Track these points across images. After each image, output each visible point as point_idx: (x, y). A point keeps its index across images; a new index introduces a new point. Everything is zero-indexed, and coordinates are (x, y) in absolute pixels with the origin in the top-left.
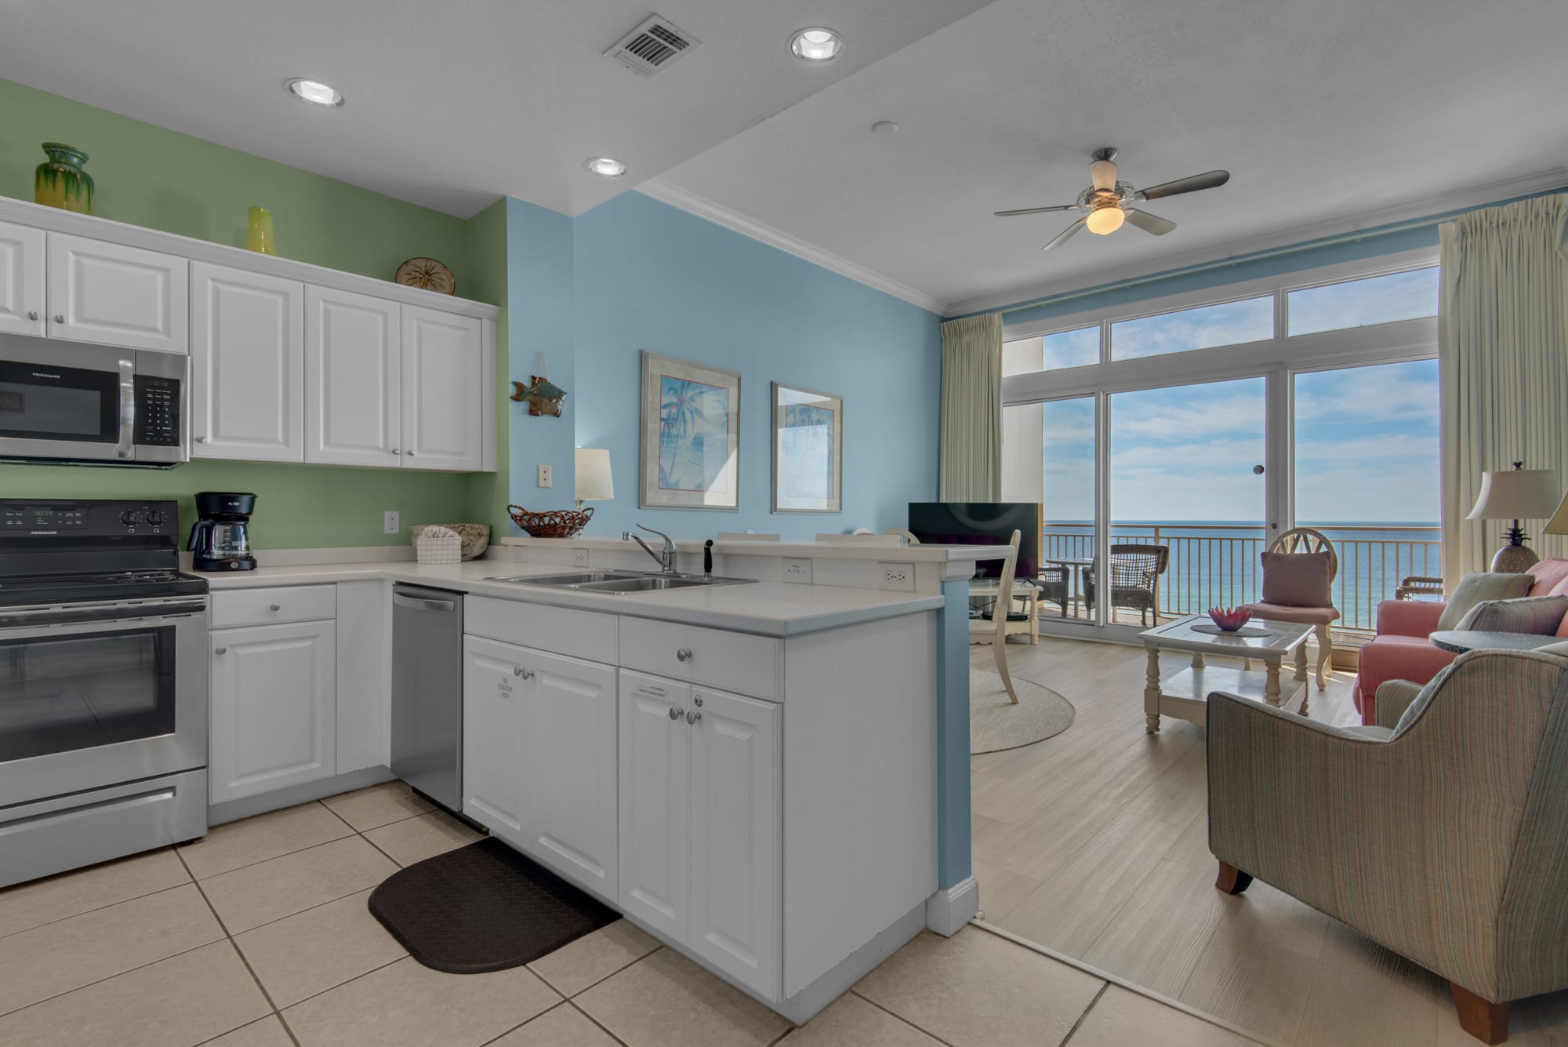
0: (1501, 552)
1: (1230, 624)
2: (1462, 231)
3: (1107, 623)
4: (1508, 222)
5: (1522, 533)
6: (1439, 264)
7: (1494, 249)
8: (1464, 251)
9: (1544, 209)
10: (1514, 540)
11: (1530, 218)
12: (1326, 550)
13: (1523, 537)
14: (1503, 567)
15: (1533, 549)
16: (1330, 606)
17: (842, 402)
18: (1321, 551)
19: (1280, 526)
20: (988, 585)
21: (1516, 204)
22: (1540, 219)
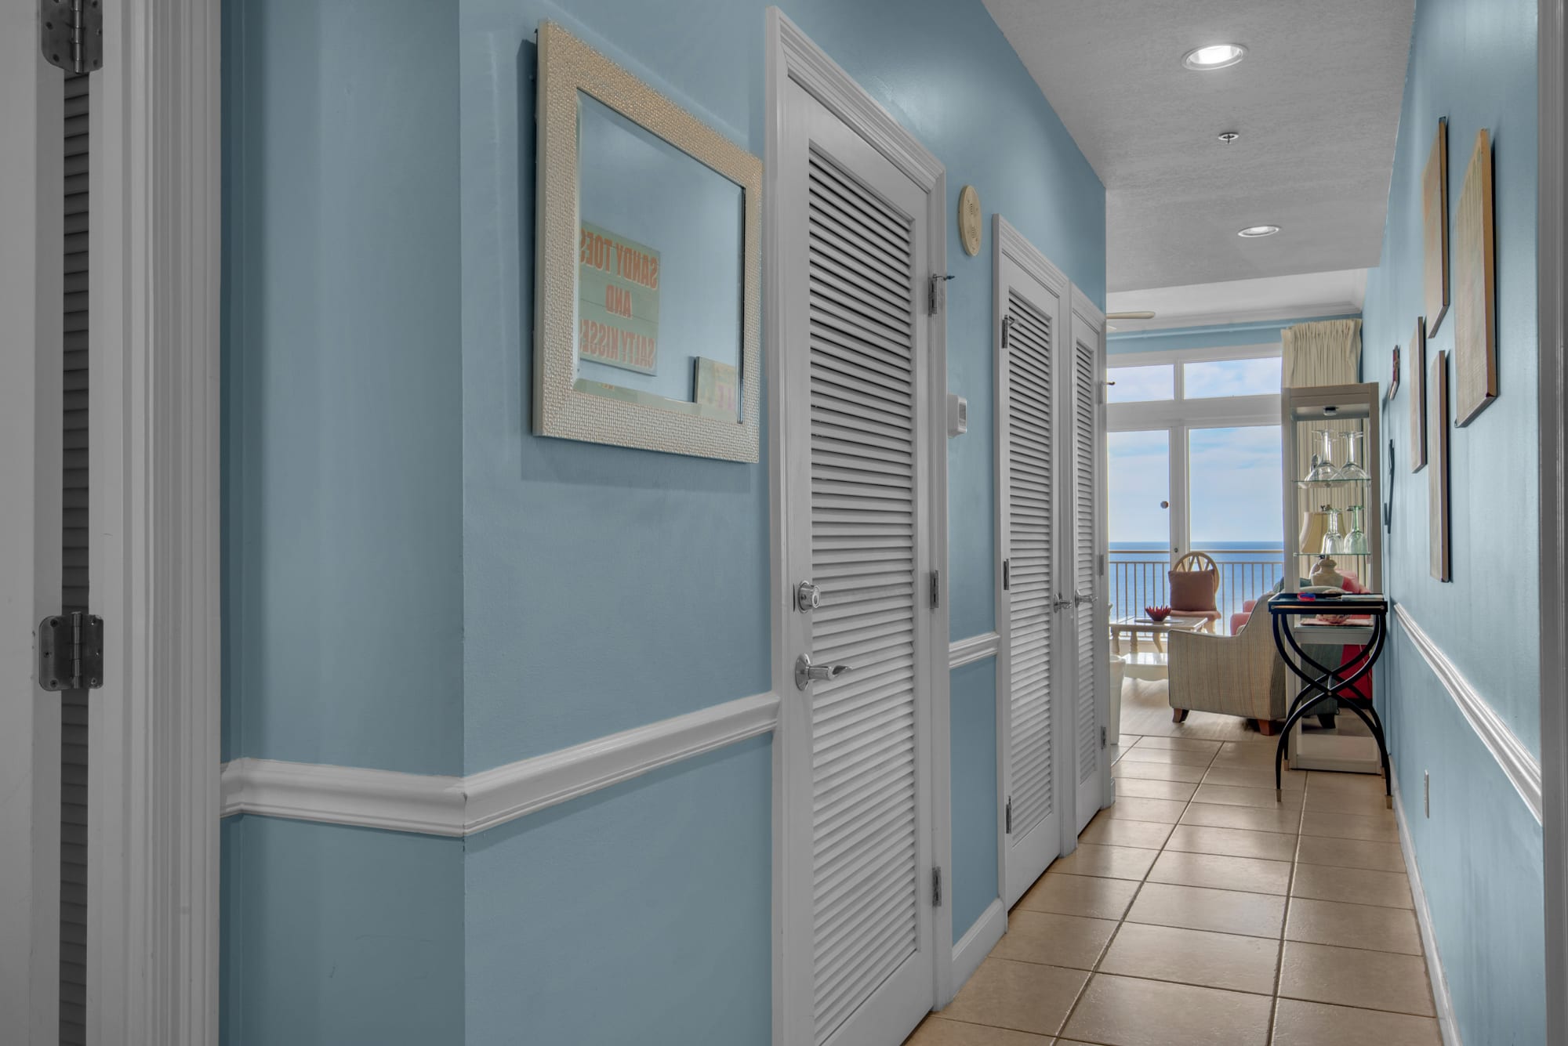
1: (1158, 616)
2: (1295, 335)
4: (1321, 333)
7: (1314, 351)
8: (1296, 350)
9: (1341, 328)
11: (1334, 333)
12: (1212, 569)
16: (1215, 609)
18: (1209, 569)
19: (1180, 550)
21: (1325, 321)
22: (1339, 335)
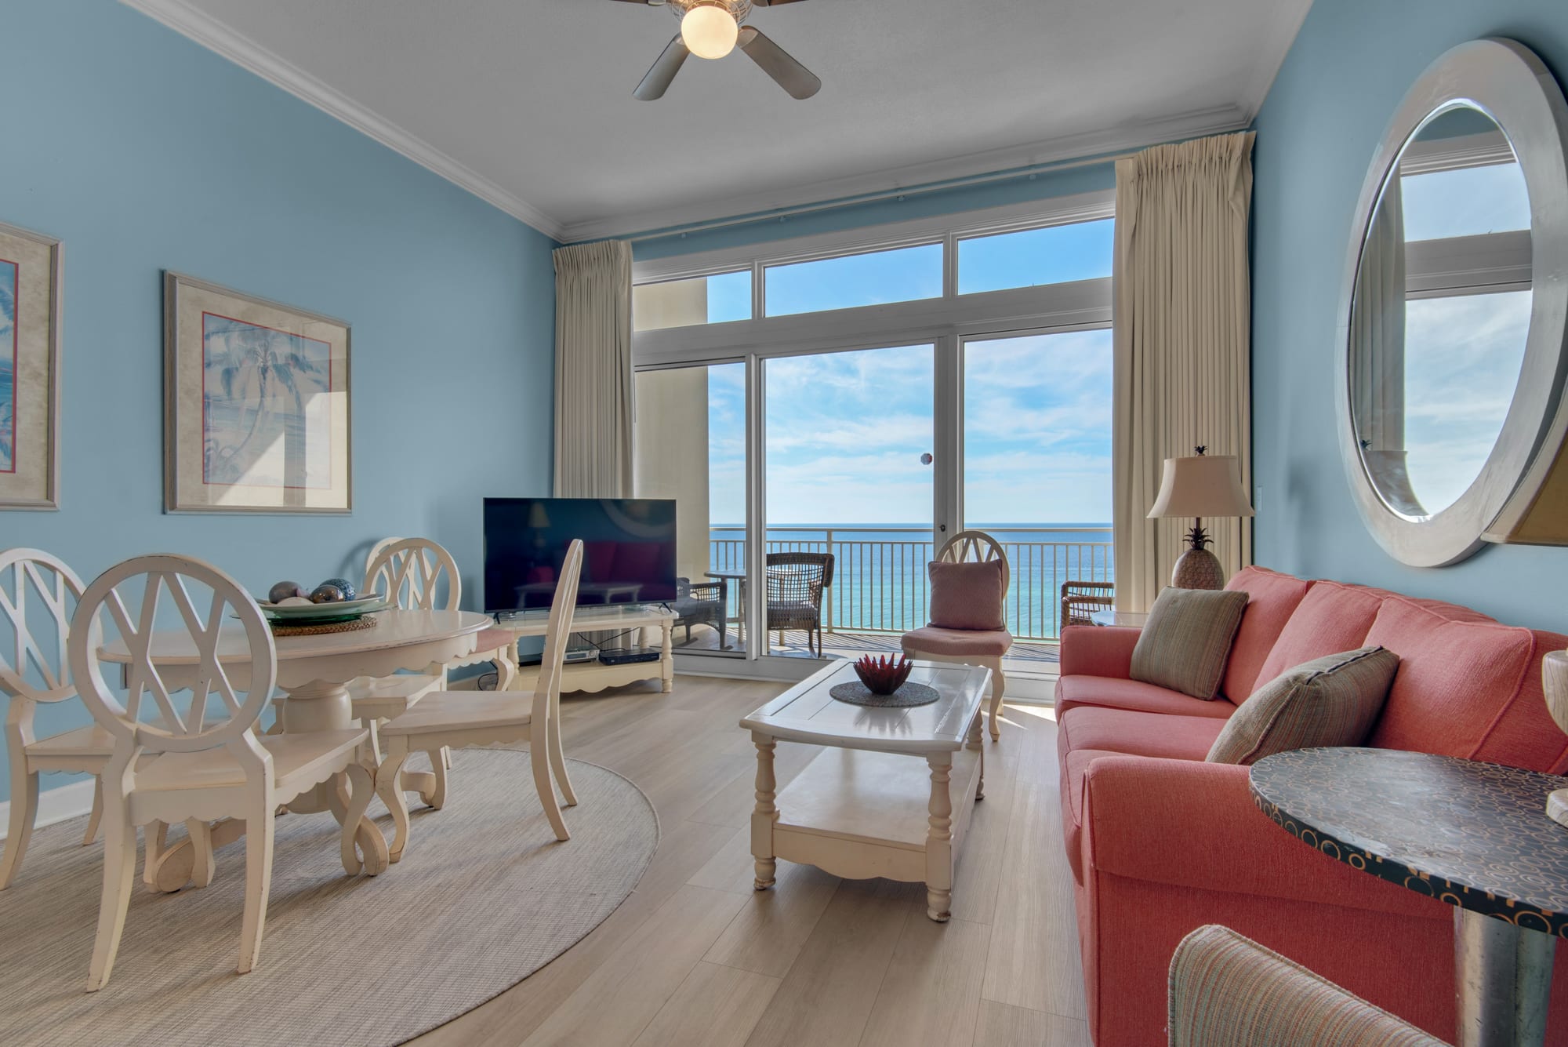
0: (1183, 559)
2: (1138, 172)
3: (761, 655)
4: (1183, 163)
5: (1204, 534)
6: (1114, 215)
7: (1170, 195)
9: (1218, 152)
10: (1197, 543)
11: (1204, 162)
12: (997, 558)
13: (1206, 538)
14: (1187, 577)
15: (1216, 554)
16: (1003, 628)
17: (349, 331)
18: (992, 559)
19: (949, 528)
20: (617, 613)
21: (1191, 142)
22: (1214, 164)
